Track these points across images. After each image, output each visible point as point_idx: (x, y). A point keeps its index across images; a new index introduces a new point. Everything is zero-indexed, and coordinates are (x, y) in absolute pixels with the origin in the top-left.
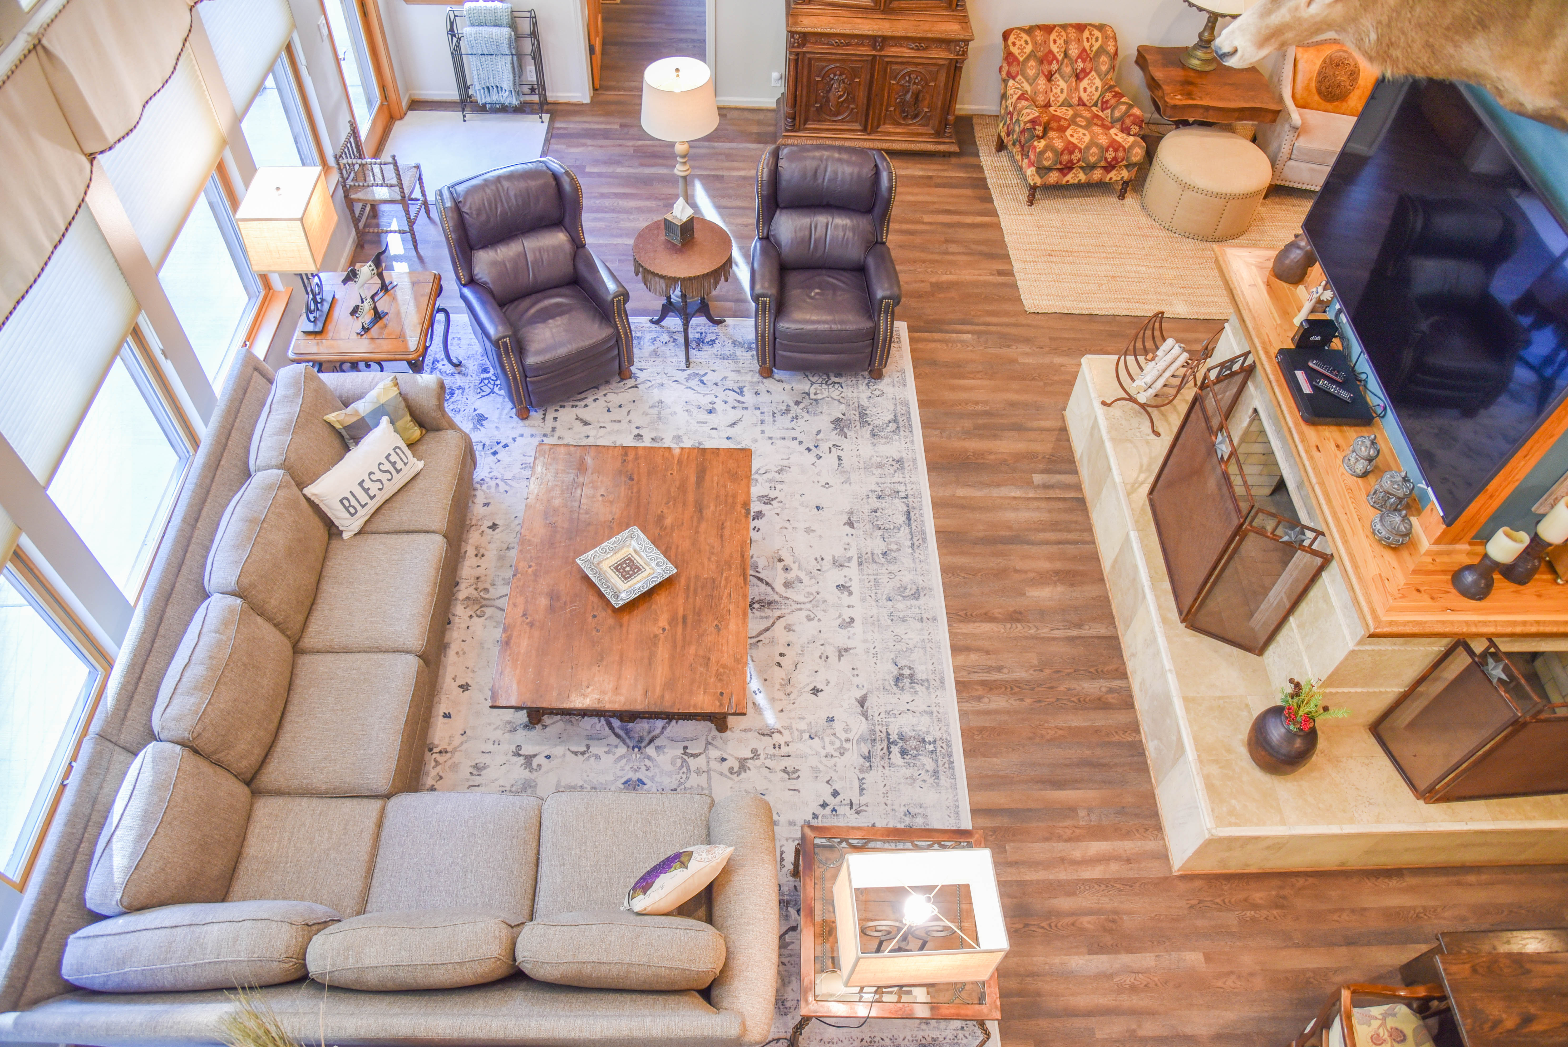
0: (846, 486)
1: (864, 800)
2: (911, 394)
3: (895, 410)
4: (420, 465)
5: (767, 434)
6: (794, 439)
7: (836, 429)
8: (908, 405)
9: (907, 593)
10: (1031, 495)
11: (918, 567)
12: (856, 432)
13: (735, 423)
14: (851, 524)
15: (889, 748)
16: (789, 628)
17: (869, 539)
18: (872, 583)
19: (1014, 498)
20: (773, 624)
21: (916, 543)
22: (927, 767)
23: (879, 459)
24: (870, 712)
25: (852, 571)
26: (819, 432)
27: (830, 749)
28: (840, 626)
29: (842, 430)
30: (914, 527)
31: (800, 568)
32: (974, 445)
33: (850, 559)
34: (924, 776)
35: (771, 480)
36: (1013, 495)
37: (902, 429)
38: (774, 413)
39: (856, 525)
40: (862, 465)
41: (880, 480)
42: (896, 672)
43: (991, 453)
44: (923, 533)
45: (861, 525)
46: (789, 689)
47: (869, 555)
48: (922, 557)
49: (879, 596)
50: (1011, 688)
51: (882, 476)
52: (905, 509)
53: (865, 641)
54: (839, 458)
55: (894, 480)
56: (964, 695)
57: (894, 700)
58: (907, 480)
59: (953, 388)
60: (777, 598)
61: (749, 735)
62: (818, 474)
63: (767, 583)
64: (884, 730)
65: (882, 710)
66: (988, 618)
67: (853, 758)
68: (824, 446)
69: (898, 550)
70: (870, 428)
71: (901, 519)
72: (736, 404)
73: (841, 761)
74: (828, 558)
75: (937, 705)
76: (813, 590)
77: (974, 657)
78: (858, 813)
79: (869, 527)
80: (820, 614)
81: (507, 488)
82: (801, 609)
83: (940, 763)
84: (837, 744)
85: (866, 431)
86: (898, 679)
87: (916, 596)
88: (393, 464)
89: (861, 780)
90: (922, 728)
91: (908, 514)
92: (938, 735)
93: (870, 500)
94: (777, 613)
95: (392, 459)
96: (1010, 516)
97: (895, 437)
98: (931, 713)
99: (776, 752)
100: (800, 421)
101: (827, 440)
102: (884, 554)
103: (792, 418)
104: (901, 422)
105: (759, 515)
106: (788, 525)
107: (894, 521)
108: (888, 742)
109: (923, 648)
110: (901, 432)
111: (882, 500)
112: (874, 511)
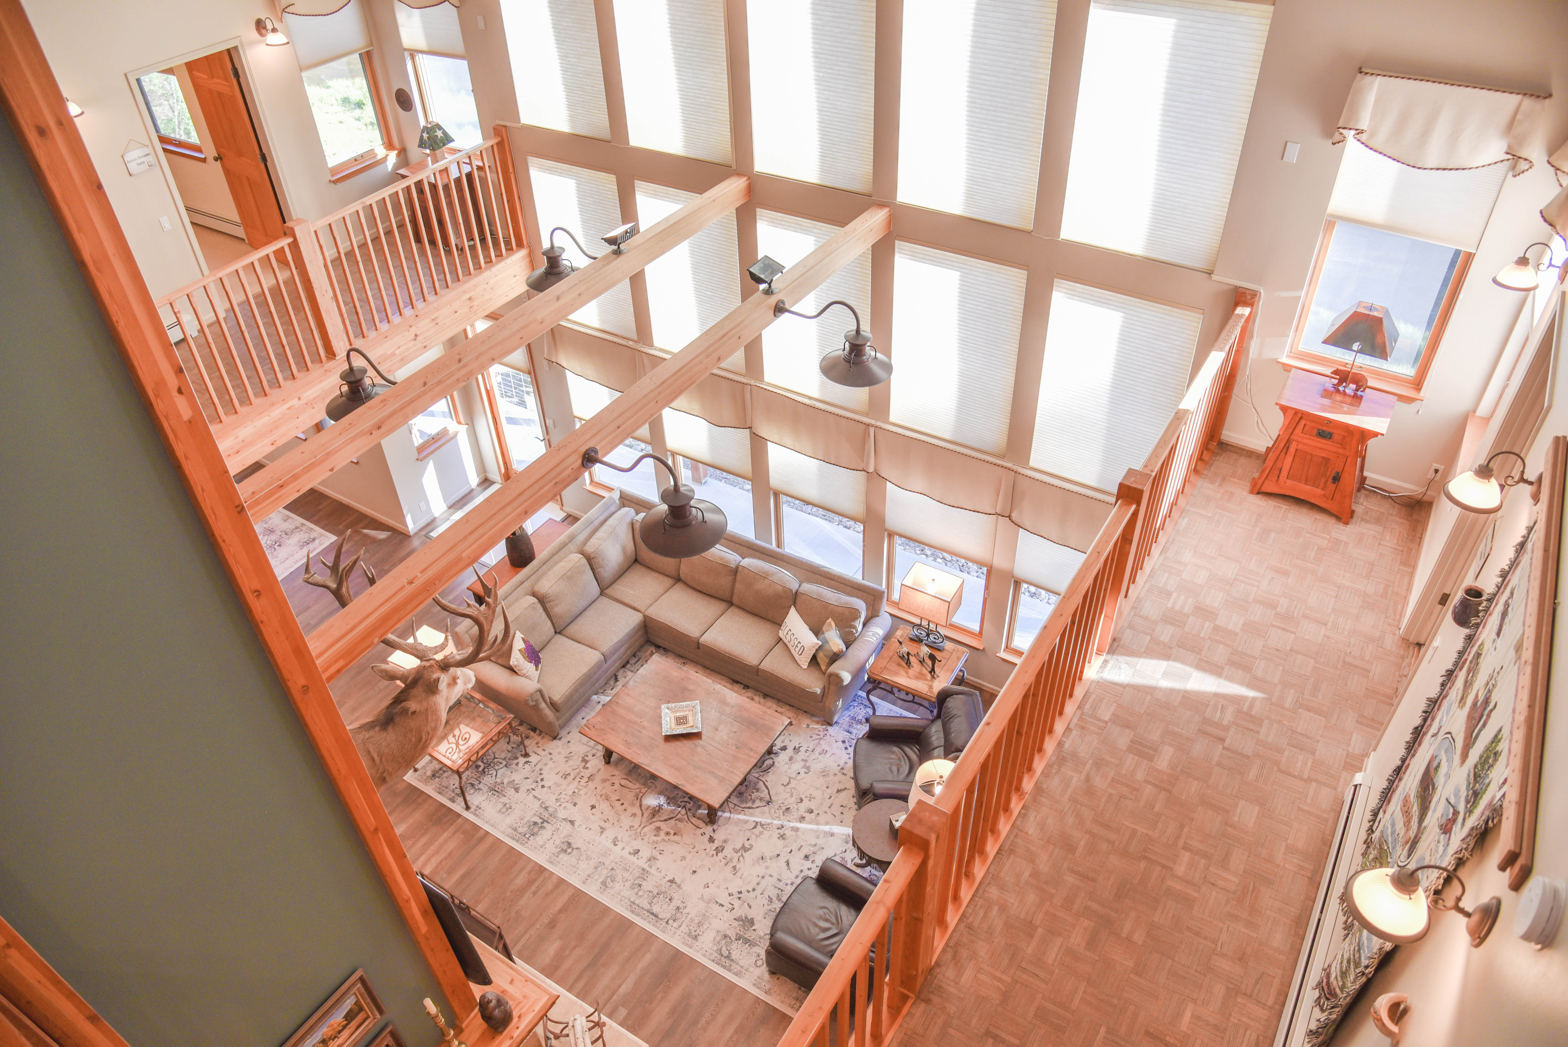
0: (699, 896)
1: (531, 795)
2: (743, 983)
3: (737, 964)
4: (805, 668)
5: (767, 877)
6: (754, 890)
7: (746, 918)
8: (736, 974)
9: (609, 881)
10: (615, 997)
11: (619, 897)
12: (735, 928)
13: (788, 864)
14: (672, 881)
15: (543, 819)
16: (634, 815)
17: (655, 884)
18: (628, 867)
19: (621, 986)
20: (641, 810)
21: (634, 906)
22: (521, 828)
23: (705, 927)
24: (564, 822)
25: (642, 863)
26: (750, 907)
27: (563, 796)
28: (616, 837)
29: (742, 921)
30: (645, 912)
31: (663, 840)
32: (676, 993)
33: (651, 867)
34: (519, 824)
35: (731, 860)
36: (624, 986)
37: (719, 957)
38: (782, 891)
39: (669, 884)
40: (708, 914)
41: (689, 917)
42: (574, 846)
43: (663, 998)
44: (638, 915)
45: (667, 886)
46: (604, 797)
47: (645, 878)
48: (623, 903)
49: (618, 865)
50: (522, 891)
51: (692, 920)
52: (660, 916)
53: (600, 843)
54: (722, 906)
55: (684, 925)
56: (537, 868)
57: (561, 836)
58: (679, 932)
59: (731, 1017)
60: (654, 820)
61: (596, 771)
62: (718, 887)
63: (666, 820)
64: (551, 823)
65: (561, 828)
66: (563, 910)
67: (551, 802)
68: (737, 903)
69: (637, 894)
70: (733, 938)
71: (656, 909)
73: (553, 798)
74: (659, 857)
75: (543, 852)
76: (646, 839)
77: (550, 886)
78: (528, 790)
79: (663, 889)
80: (630, 833)
81: (813, 738)
83: (518, 835)
84: (562, 800)
85: (732, 934)
86: (569, 844)
87: (604, 883)
88: (797, 646)
89: (539, 800)
90: (538, 838)
91: (656, 916)
92: (530, 843)
93: (680, 902)
94: (646, 815)
95: (805, 648)
96: (612, 971)
97: (715, 948)
98: (541, 847)
99: (580, 776)
100: (766, 902)
101: (740, 907)
102: (640, 885)
103: (771, 899)
104: (723, 960)
105: (711, 840)
106: (695, 850)
107: (656, 906)
108: (544, 821)
109: (574, 867)
110: (716, 955)
111: (674, 908)
112: (670, 900)
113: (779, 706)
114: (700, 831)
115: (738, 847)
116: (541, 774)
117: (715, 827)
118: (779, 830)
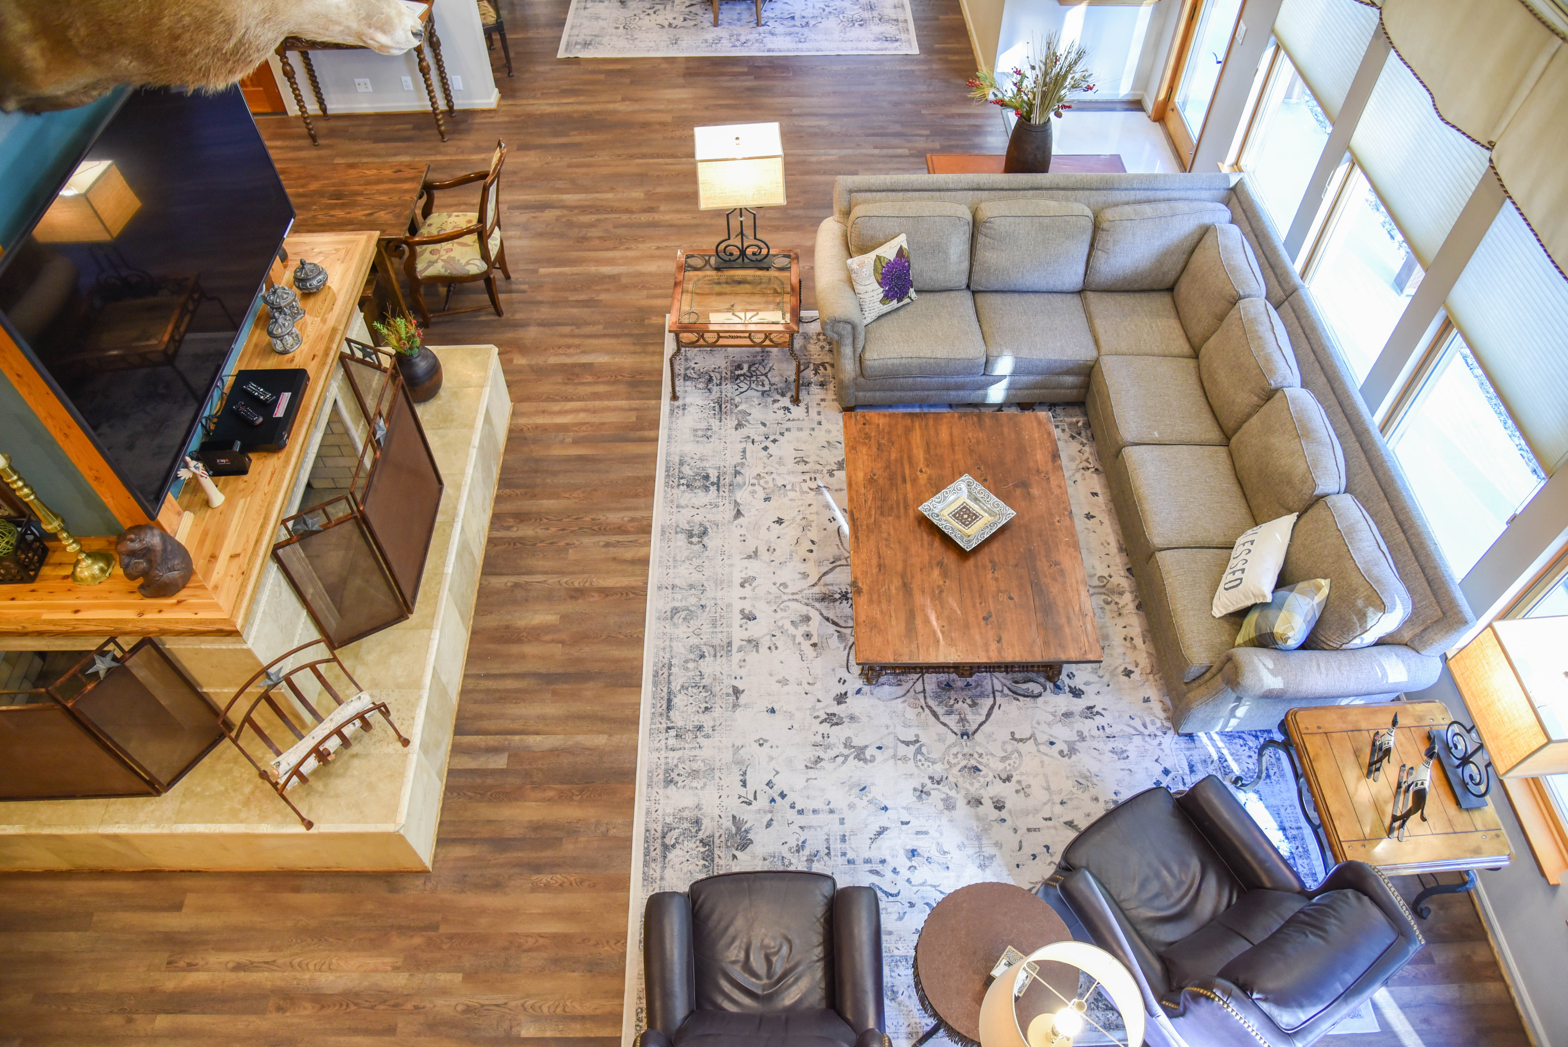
0: (738, 743)
1: (744, 445)
3: (664, 868)
4: (1214, 617)
5: (836, 817)
6: (801, 812)
7: (747, 831)
9: (683, 614)
10: (517, 738)
11: (667, 643)
12: (720, 827)
13: (879, 833)
14: (737, 692)
15: (719, 480)
16: (805, 575)
17: (718, 674)
18: (719, 623)
19: (538, 734)
20: (820, 579)
21: (665, 670)
22: (689, 468)
23: (695, 784)
24: (732, 506)
25: (738, 635)
26: (769, 825)
27: (769, 478)
28: (754, 578)
29: (738, 829)
30: (665, 690)
31: (794, 637)
32: (568, 812)
33: (740, 650)
34: (693, 462)
35: (828, 747)
36: (538, 738)
37: (659, 835)
38: (828, 854)
39: (731, 691)
40: (717, 774)
41: (697, 752)
42: (706, 540)
43: (550, 799)
44: (655, 684)
45: (724, 691)
46: (804, 523)
47: (718, 655)
48: (662, 653)
49: (713, 610)
50: (600, 529)
51: (693, 759)
52: (672, 713)
53: (731, 565)
54: (744, 784)
55: (679, 754)
56: (645, 523)
57: (710, 517)
58: (663, 754)
59: (573, 915)
60: (817, 605)
61: (837, 487)
62: (771, 759)
63: (827, 619)
64: (721, 493)
65: (721, 508)
66: (605, 592)
67: (749, 473)
68: (762, 802)
69: (686, 661)
70: (701, 835)
71: (679, 701)
72: (879, 867)
73: (760, 470)
74: (763, 649)
75: (671, 513)
76: (780, 614)
77: (629, 554)
78: (749, 437)
79: (717, 689)
80: (774, 590)
81: (1131, 722)
82: (793, 594)
83: (677, 471)
84: (762, 482)
85: (708, 827)
86: (705, 532)
87: (675, 611)
89: (744, 457)
90: (689, 495)
91: (669, 708)
92: (676, 491)
93: (711, 724)
94: (816, 589)
96: (552, 709)
97: (669, 820)
98: (677, 507)
99: (813, 476)
100: (793, 843)
101: (758, 812)
102: (702, 656)
103: (803, 847)
104: (658, 844)
105: (841, 699)
106: (808, 688)
107: (685, 698)
108: (717, 484)
109: (675, 561)
110: (659, 829)
111: (696, 723)
112: (706, 708)
113: (1144, 636)
114: (844, 674)
115: (856, 742)
116: (782, 434)
117: (866, 689)
118: (929, 782)
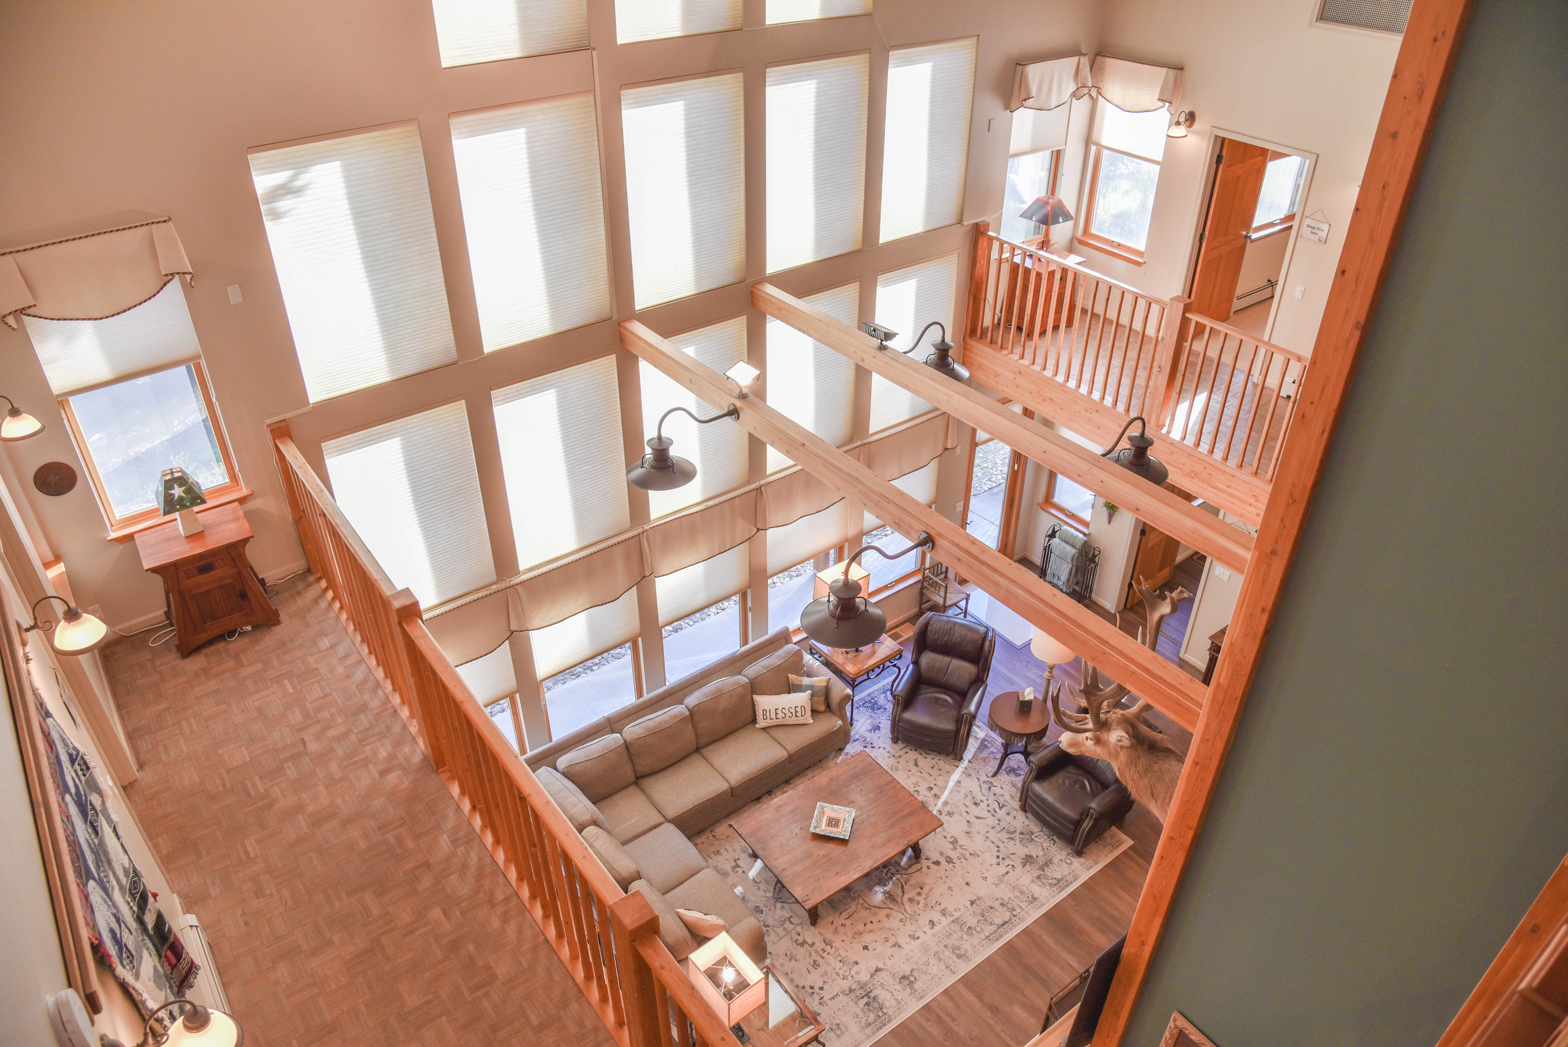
0: (994, 886)
1: (828, 1002)
2: (1084, 877)
3: (1066, 876)
4: (811, 721)
5: (988, 835)
6: (998, 847)
7: (1024, 859)
8: (1076, 879)
9: (958, 952)
11: (978, 947)
12: (1032, 869)
13: (980, 818)
14: (973, 903)
15: (864, 996)
16: (888, 916)
17: (972, 916)
18: (948, 934)
19: (1070, 965)
20: (884, 909)
21: (991, 938)
22: (869, 1019)
23: (1025, 889)
24: (876, 976)
25: (945, 921)
26: (1014, 854)
27: (841, 972)
28: (909, 936)
29: (1026, 862)
30: (1000, 930)
31: (925, 899)
32: (1085, 925)
33: (952, 915)
34: (863, 1021)
35: (962, 855)
36: (1072, 963)
37: (1057, 887)
38: (1004, 829)
39: (974, 905)
40: (1013, 885)
41: (1013, 898)
42: (908, 973)
43: (1088, 936)
44: (1001, 936)
45: (977, 907)
46: (856, 936)
47: (963, 922)
48: (985, 945)
49: (943, 941)
50: (948, 1031)
51: (1016, 897)
52: (1007, 920)
53: (912, 951)
54: (1007, 873)
55: (1019, 904)
56: (924, 1012)
57: (891, 982)
58: (1027, 910)
59: (1114, 893)
60: (899, 900)
61: (820, 936)
62: (988, 870)
64: (871, 988)
65: (882, 981)
66: (980, 997)
67: (846, 985)
68: (1007, 862)
69: (979, 932)
70: (1042, 873)
71: (999, 921)
72: (992, 811)
73: (839, 981)
74: (943, 906)
75: (906, 1003)
76: (918, 912)
77: (950, 1004)
78: (820, 1003)
79: (979, 911)
80: (907, 924)
82: (903, 914)
83: (876, 1023)
84: (846, 974)
85: (1037, 873)
86: (904, 978)
87: (959, 957)
88: (796, 712)
89: (837, 995)
90: (887, 1004)
91: (1005, 923)
92: (890, 1012)
93: (996, 902)
94: (891, 906)
95: (798, 709)
96: (1055, 969)
97: (1048, 888)
98: (900, 1003)
99: (821, 952)
100: (1012, 842)
101: (1013, 861)
102: (970, 928)
103: (1010, 838)
104: (1060, 884)
105: (937, 863)
106: (944, 878)
107: (995, 920)
108: (867, 995)
109: (932, 978)
110: (1055, 888)
111: (1001, 907)
112: (991, 908)
114: (924, 869)
115: (951, 846)
116: (803, 987)
117: (923, 856)
118: (943, 814)
